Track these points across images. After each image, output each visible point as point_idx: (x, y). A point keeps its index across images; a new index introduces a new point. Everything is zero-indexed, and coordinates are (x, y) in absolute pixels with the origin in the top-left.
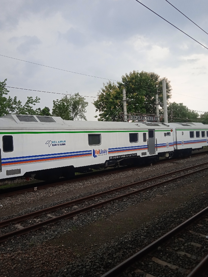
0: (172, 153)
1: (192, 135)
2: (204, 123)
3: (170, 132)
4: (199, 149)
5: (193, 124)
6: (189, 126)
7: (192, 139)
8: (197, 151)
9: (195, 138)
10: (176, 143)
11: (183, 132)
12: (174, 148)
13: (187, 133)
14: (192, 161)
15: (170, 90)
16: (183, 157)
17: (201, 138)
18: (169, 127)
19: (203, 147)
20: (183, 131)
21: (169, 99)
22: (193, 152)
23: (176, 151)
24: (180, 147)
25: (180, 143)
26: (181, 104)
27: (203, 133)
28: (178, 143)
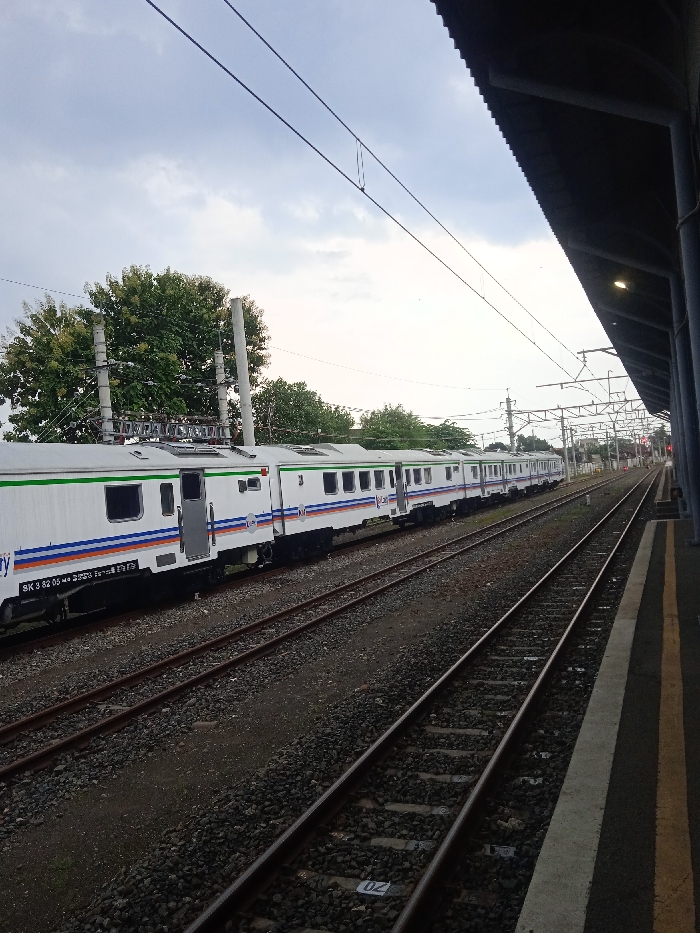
0: (268, 549)
1: (330, 484)
2: (369, 446)
3: (259, 476)
4: (353, 529)
5: (335, 450)
6: (322, 454)
7: (331, 498)
8: (348, 537)
9: (341, 495)
10: (281, 515)
11: (301, 477)
12: (275, 531)
13: (316, 479)
14: (335, 573)
15: (262, 340)
16: (308, 560)
17: (358, 493)
18: (255, 461)
19: (365, 521)
20: (300, 473)
21: (262, 369)
22: (337, 540)
23: (282, 541)
24: (293, 527)
25: (294, 513)
26: (301, 385)
27: (364, 477)
28: (286, 513)
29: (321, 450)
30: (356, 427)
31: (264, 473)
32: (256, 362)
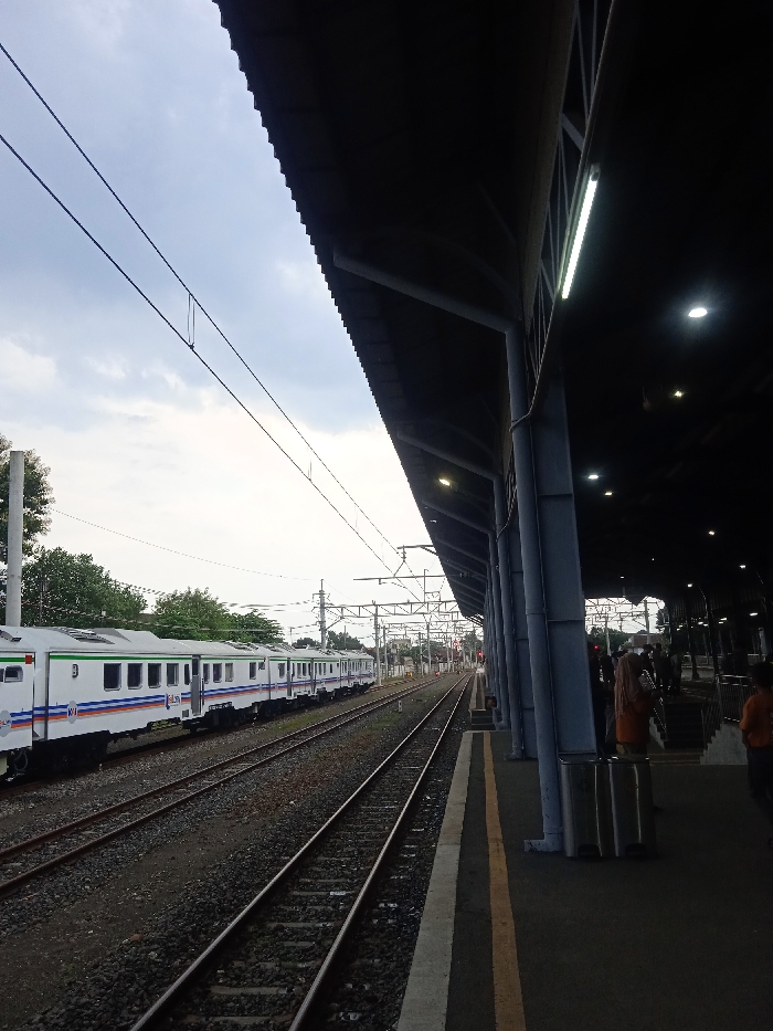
0: (23, 756)
1: (111, 677)
2: (162, 634)
3: (22, 664)
5: (119, 635)
6: (104, 641)
7: (112, 695)
9: (124, 691)
10: (45, 714)
11: (75, 666)
12: (34, 734)
13: (94, 671)
15: (45, 502)
16: (72, 772)
17: (144, 690)
18: (18, 646)
19: (150, 724)
20: (75, 662)
23: (42, 747)
24: (58, 730)
26: (86, 558)
27: (154, 669)
28: (50, 711)
29: (102, 636)
30: (148, 611)
31: (29, 660)
32: (33, 527)
